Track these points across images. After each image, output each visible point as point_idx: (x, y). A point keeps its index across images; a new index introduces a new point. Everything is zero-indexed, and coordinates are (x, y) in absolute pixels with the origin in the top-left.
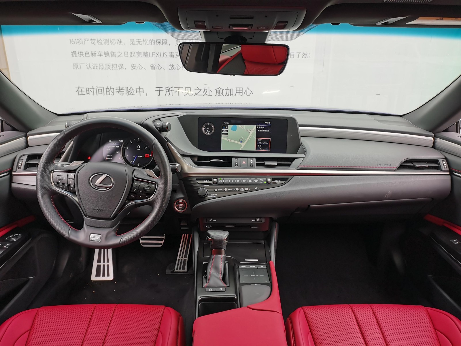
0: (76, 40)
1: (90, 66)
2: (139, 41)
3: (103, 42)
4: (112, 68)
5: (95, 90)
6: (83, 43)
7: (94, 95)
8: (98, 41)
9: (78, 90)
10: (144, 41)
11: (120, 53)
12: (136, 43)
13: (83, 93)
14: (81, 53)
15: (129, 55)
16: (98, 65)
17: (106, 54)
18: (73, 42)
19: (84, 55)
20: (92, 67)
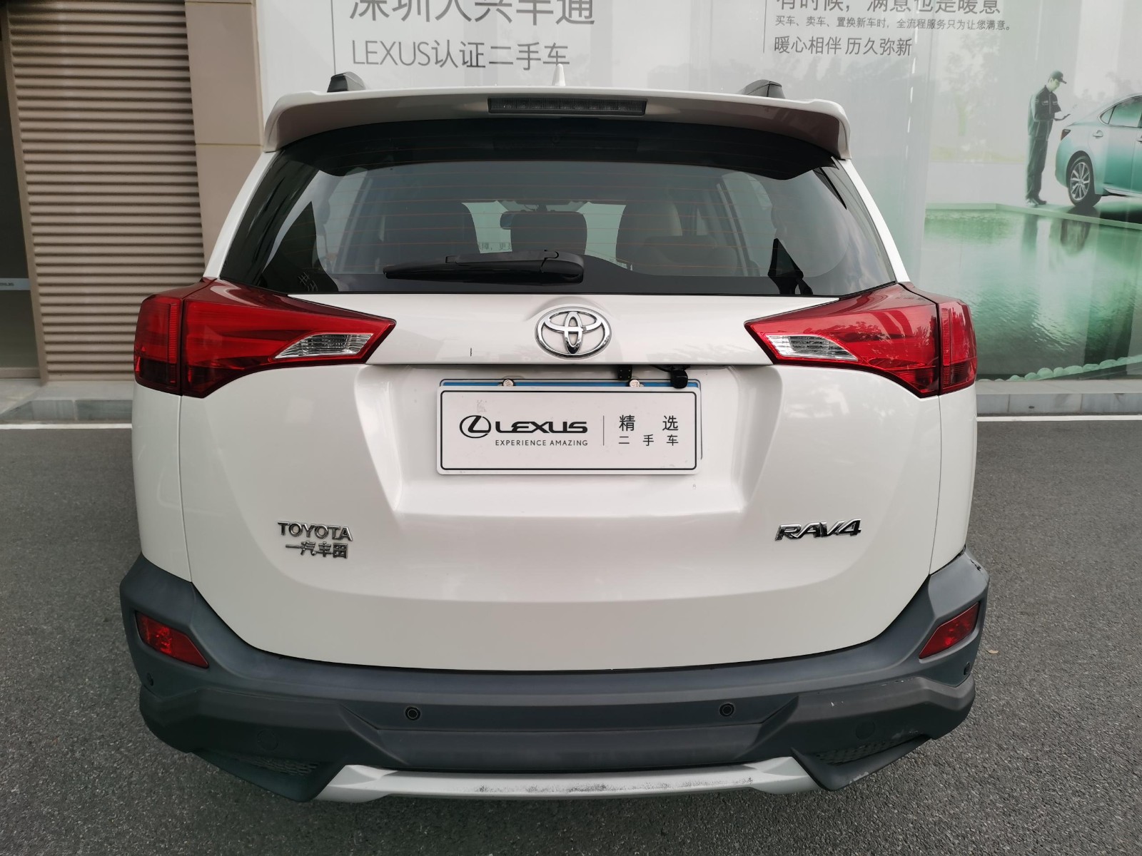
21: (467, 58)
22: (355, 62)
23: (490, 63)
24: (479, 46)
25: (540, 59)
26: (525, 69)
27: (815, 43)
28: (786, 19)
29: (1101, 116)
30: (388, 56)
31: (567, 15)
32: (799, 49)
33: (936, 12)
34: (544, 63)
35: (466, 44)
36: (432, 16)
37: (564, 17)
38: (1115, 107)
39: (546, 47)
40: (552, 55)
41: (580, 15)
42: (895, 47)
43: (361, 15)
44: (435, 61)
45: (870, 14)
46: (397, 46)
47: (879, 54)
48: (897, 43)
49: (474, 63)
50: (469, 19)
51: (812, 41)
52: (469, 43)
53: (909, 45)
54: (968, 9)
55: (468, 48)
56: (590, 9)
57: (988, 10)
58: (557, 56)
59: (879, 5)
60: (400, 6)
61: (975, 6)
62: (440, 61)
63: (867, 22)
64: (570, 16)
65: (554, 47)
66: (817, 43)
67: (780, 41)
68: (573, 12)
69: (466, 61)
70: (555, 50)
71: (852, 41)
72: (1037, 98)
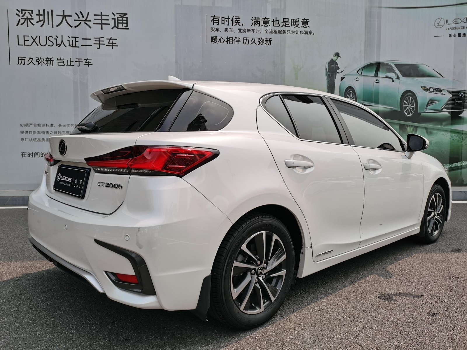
0: (24, 124)
1: (32, 140)
2: (64, 125)
3: (41, 126)
4: (45, 141)
5: (33, 154)
6: (29, 126)
7: (32, 157)
8: (38, 125)
9: (22, 154)
10: (67, 125)
11: (51, 132)
12: (62, 126)
13: (26, 156)
14: (26, 132)
15: (58, 133)
16: (37, 139)
17: (43, 132)
18: (22, 126)
19: (29, 133)
21: (71, 43)
22: (18, 45)
23: (82, 45)
24: (76, 38)
25: (104, 44)
26: (98, 48)
28: (215, 29)
29: (358, 72)
30: (34, 42)
32: (222, 42)
33: (282, 27)
34: (106, 46)
36: (55, 25)
37: (115, 26)
38: (364, 67)
39: (107, 39)
40: (110, 42)
41: (123, 26)
42: (265, 41)
43: (22, 24)
44: (56, 44)
45: (253, 27)
46: (38, 37)
47: (257, 45)
49: (74, 45)
50: (72, 27)
51: (228, 38)
54: (295, 26)
55: (71, 39)
56: (127, 23)
57: (305, 26)
59: (256, 24)
60: (40, 21)
61: (298, 25)
62: (59, 44)
63: (251, 31)
65: (111, 39)
67: (213, 38)
68: (119, 24)
71: (245, 39)
72: (329, 63)
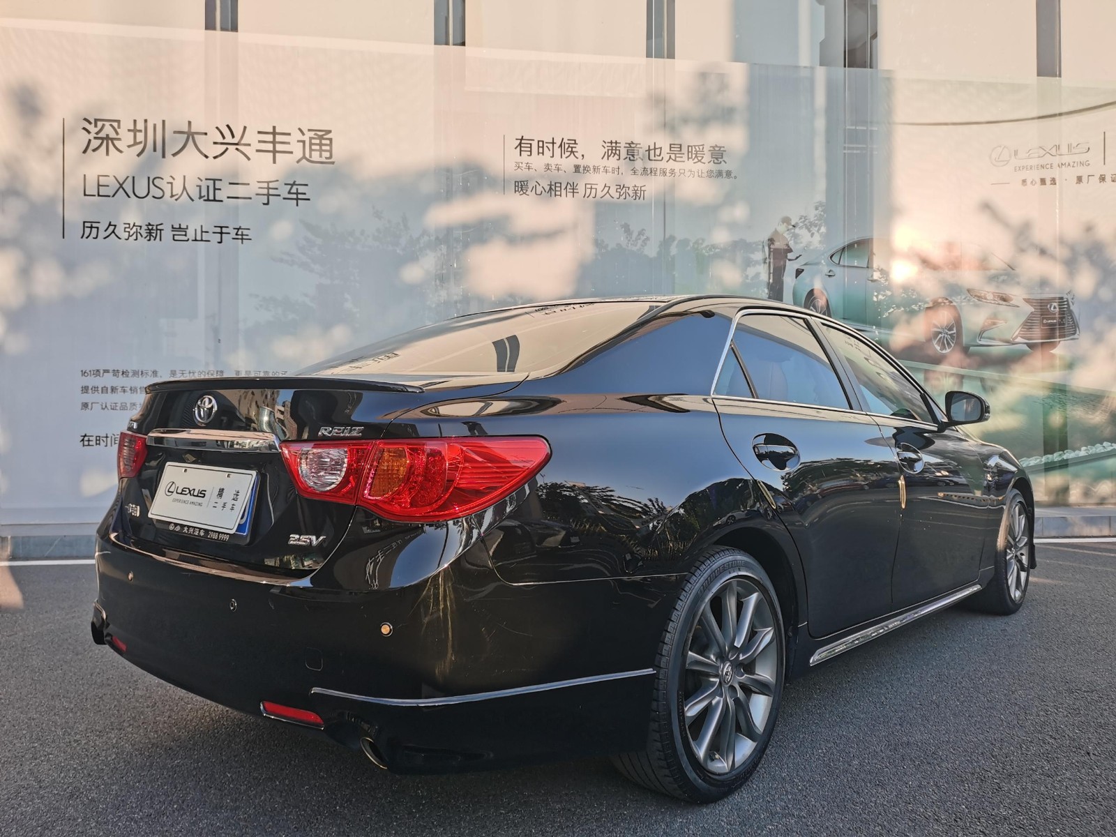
0: (90, 371)
1: (106, 406)
2: (183, 374)
3: (130, 374)
5: (109, 439)
6: (101, 375)
7: (106, 446)
8: (123, 374)
9: (83, 440)
10: (190, 373)
13: (91, 443)
14: (95, 389)
16: (119, 405)
17: (133, 390)
18: (86, 374)
19: (100, 391)
20: (109, 407)
21: (204, 193)
22: (85, 195)
23: (228, 197)
24: (216, 182)
25: (279, 195)
26: (264, 204)
27: (553, 187)
28: (524, 165)
29: (831, 257)
30: (121, 189)
31: (307, 156)
32: (538, 192)
33: (667, 162)
34: (284, 199)
35: (203, 179)
36: (168, 154)
37: (304, 157)
38: (844, 249)
39: (286, 184)
40: (292, 191)
41: (321, 156)
42: (631, 192)
43: (94, 150)
44: (170, 195)
45: (605, 162)
46: (130, 180)
47: (615, 199)
48: (631, 189)
49: (211, 197)
50: (206, 157)
51: (551, 185)
52: (206, 179)
53: (644, 191)
54: (696, 160)
55: (204, 184)
56: (330, 151)
57: (716, 161)
58: (297, 193)
59: (613, 155)
60: (136, 143)
61: (703, 157)
62: (177, 194)
63: (602, 169)
64: (311, 156)
65: (294, 184)
66: (555, 187)
67: (520, 184)
68: (313, 152)
69: (202, 195)
70: (295, 187)
71: (589, 186)
72: (768, 241)
